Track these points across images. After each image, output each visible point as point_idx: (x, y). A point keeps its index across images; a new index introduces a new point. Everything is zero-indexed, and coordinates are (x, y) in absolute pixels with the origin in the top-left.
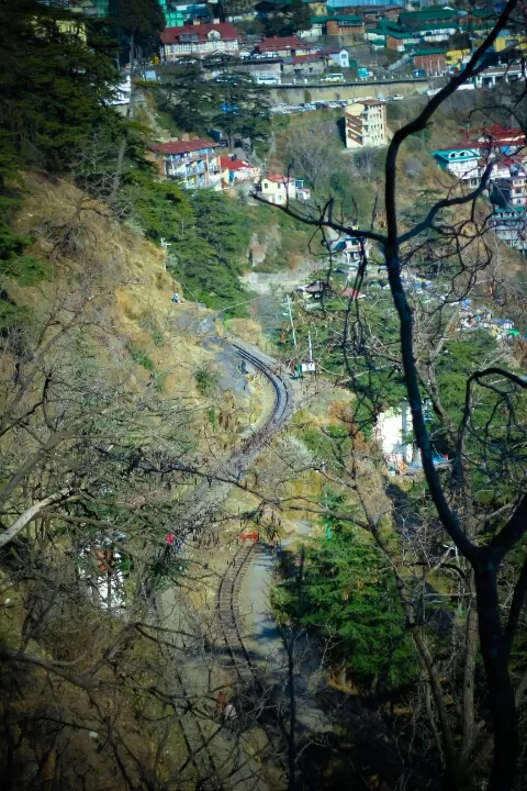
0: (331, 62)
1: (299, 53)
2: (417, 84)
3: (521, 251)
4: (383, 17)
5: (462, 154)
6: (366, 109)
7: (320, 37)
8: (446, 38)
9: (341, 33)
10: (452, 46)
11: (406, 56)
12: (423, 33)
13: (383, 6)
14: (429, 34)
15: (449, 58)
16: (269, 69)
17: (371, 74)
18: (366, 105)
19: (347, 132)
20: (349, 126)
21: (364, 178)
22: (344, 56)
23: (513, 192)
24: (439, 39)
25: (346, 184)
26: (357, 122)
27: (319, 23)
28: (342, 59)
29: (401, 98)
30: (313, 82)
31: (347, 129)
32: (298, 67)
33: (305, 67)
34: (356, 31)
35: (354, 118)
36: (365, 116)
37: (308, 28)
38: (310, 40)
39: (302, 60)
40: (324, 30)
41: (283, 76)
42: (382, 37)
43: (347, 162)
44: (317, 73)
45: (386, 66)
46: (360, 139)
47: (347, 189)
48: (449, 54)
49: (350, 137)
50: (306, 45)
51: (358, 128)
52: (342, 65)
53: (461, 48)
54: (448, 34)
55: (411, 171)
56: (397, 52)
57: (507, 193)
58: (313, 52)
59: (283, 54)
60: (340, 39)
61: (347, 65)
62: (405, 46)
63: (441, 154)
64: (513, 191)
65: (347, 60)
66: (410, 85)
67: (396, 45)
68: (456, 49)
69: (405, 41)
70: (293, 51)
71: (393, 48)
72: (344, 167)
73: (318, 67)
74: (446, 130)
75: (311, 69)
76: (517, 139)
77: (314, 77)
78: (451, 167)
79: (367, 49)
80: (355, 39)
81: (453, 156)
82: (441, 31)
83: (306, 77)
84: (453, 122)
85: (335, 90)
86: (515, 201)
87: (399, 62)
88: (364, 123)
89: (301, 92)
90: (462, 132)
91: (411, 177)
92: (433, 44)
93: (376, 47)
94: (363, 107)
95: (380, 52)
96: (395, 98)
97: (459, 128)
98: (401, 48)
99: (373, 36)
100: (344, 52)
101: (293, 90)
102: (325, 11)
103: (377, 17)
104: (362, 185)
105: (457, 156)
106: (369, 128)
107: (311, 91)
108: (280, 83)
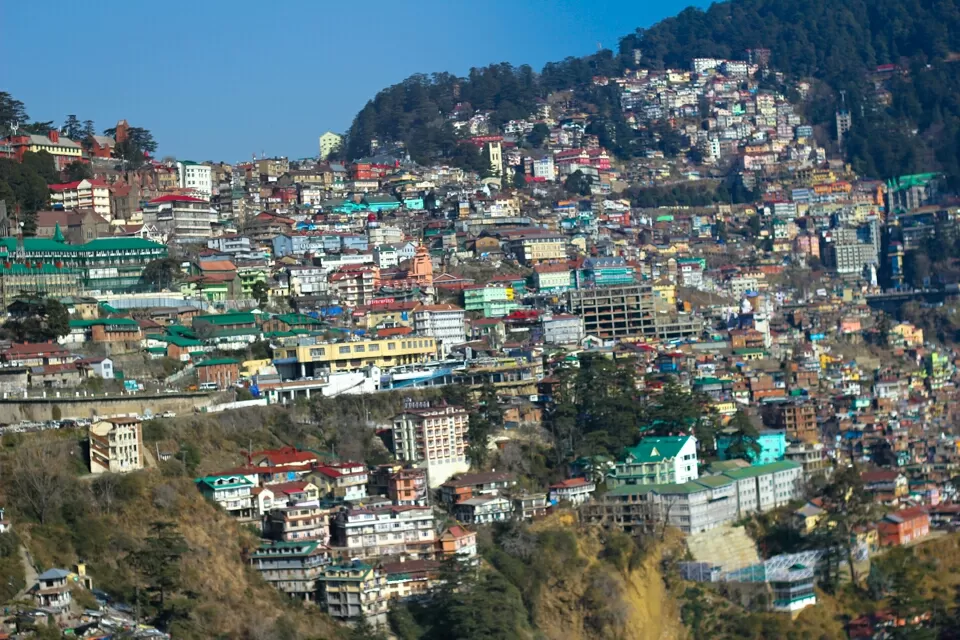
0: (90, 373)
1: (53, 361)
2: (195, 399)
3: (290, 594)
4: (176, 320)
5: (232, 481)
6: (114, 428)
7: (84, 344)
8: (244, 346)
9: (109, 338)
10: (251, 356)
11: (190, 366)
12: (218, 340)
13: (176, 309)
14: (222, 341)
15: (245, 369)
16: (13, 379)
17: (141, 386)
18: (114, 423)
19: (91, 455)
20: (94, 447)
21: (103, 508)
22: (107, 366)
23: (288, 527)
24: (236, 346)
25: (81, 515)
26: (104, 442)
27: (84, 327)
28: (105, 369)
29: (173, 415)
30: (67, 396)
31: (92, 450)
32: (50, 377)
33: (58, 378)
34: (131, 337)
35: (101, 438)
36: (112, 436)
37: (66, 333)
38: (71, 347)
39: (55, 370)
40: (89, 335)
41: (29, 388)
42: (165, 344)
43: (85, 490)
44: (72, 385)
45: (161, 378)
46: (106, 463)
47: (79, 520)
48: (245, 364)
49: (95, 459)
50: (63, 352)
51: (105, 450)
52: (105, 376)
53: (261, 357)
54: (246, 342)
55: (160, 501)
56: (178, 361)
57: (281, 526)
58: (70, 361)
59: (32, 363)
60: (107, 347)
61: (111, 376)
62: (191, 354)
63: (207, 480)
64: (288, 524)
65: (110, 370)
66: (187, 401)
67: (178, 354)
68: (256, 359)
69: (192, 349)
70: (46, 360)
71: (175, 357)
72: (81, 496)
73: (75, 378)
74: (223, 453)
75: (64, 381)
76: (305, 463)
77: (69, 389)
78: (218, 496)
79: (140, 358)
80: (127, 346)
81: (220, 482)
82: (240, 338)
83: (59, 389)
84: (234, 443)
85: (89, 405)
86: (290, 536)
87: (180, 373)
88: (111, 444)
89: (49, 407)
90: (243, 454)
91: (159, 507)
92: (227, 353)
93: (153, 356)
94: (111, 426)
95: (156, 362)
96: (165, 415)
97: (241, 449)
98: (184, 357)
99: (154, 343)
100: (107, 361)
101: (39, 405)
102: (96, 313)
103: (168, 320)
104: (100, 517)
105: (224, 483)
106: (118, 451)
107: (61, 406)
108: (26, 396)
